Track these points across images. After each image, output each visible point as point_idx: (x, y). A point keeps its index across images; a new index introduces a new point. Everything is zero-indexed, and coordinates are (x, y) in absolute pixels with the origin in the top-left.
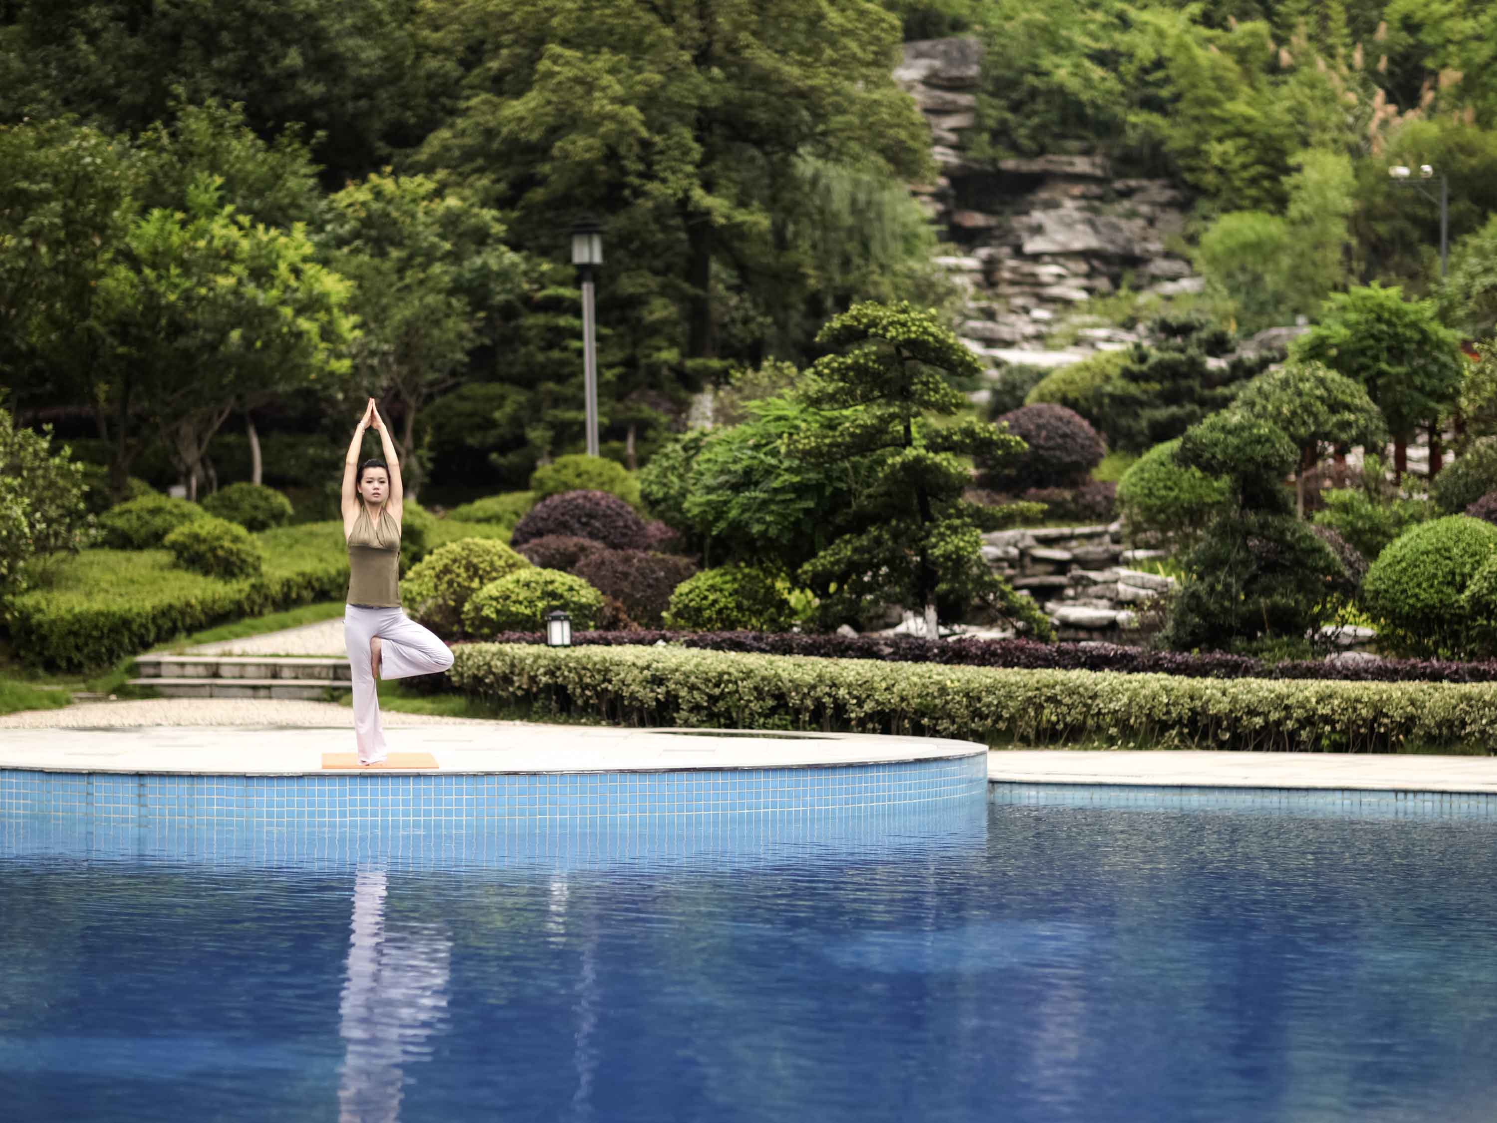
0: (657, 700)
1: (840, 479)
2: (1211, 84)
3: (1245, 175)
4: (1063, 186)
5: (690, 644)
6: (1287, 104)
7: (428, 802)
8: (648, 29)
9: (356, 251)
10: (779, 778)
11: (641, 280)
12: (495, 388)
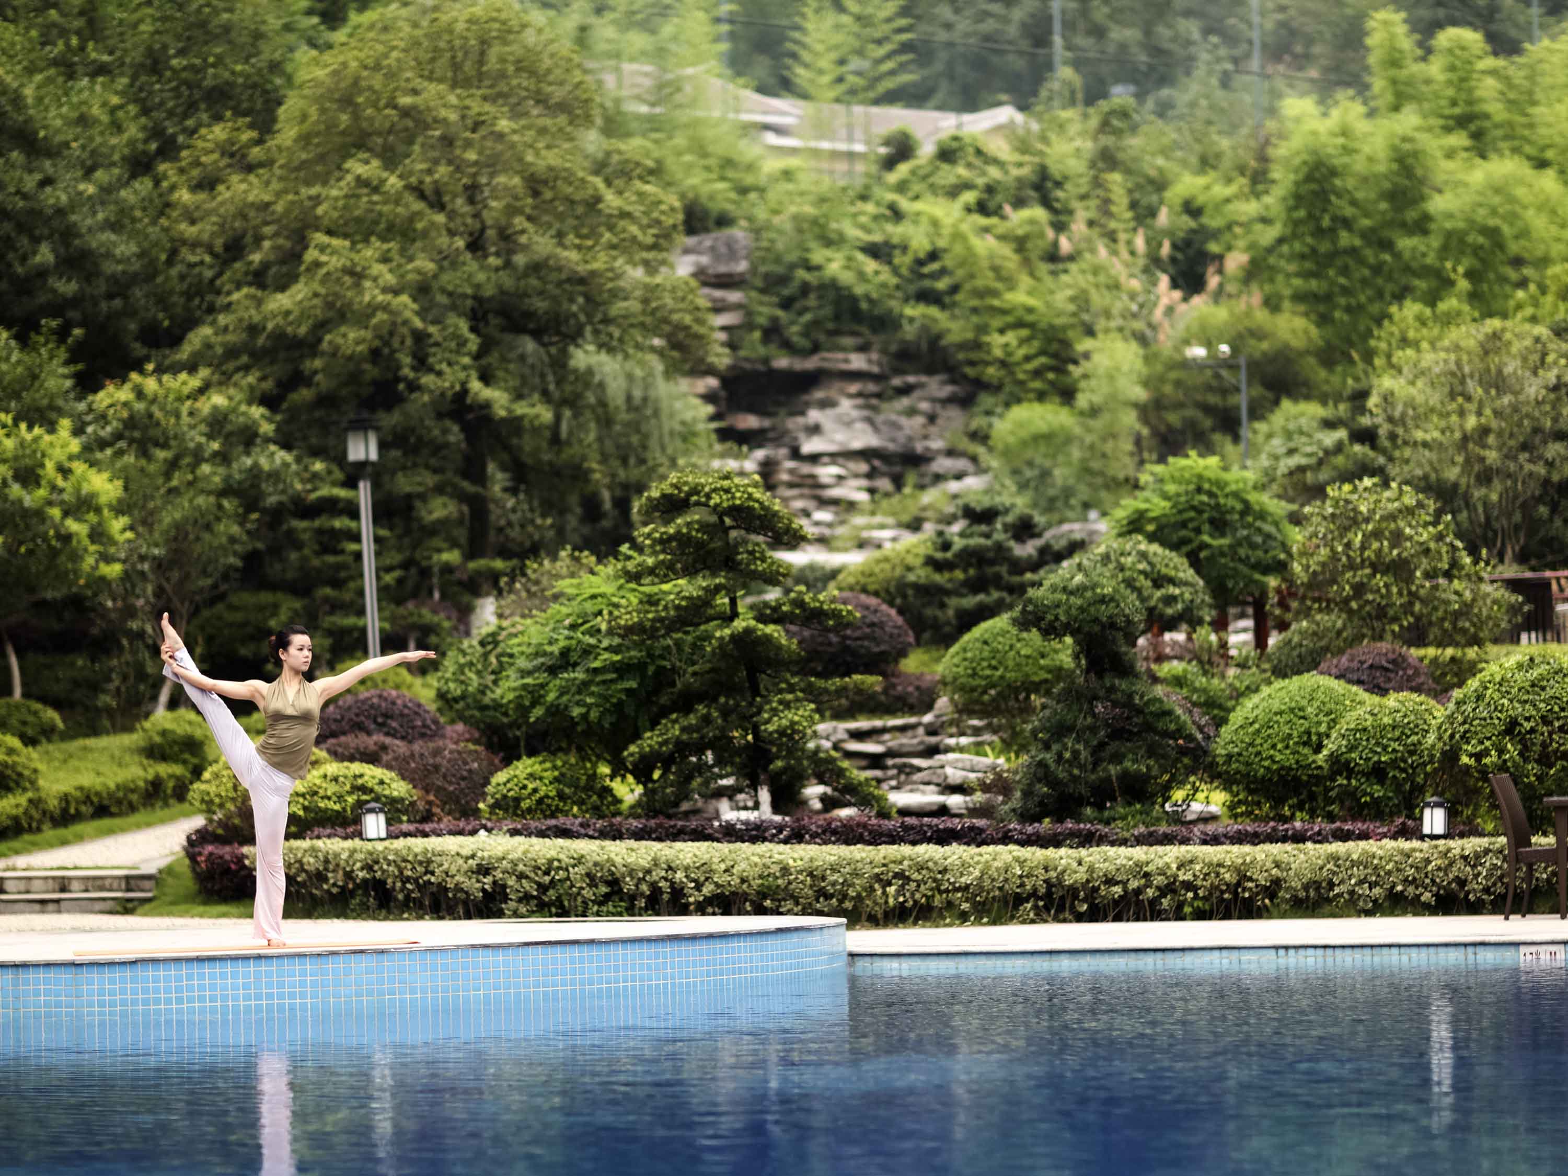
0: (484, 890)
1: (662, 657)
2: (990, 274)
3: (1030, 366)
4: (838, 385)
5: (514, 833)
6: (1070, 292)
7: (269, 985)
8: (418, 215)
9: (120, 453)
10: (637, 950)
11: (418, 479)
12: (266, 597)
